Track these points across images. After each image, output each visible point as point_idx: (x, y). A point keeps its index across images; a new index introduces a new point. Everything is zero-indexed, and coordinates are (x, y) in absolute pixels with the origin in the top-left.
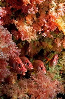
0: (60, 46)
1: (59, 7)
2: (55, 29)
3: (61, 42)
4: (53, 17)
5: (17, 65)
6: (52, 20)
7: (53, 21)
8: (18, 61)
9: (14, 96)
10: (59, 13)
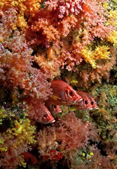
0: (88, 80)
1: (83, 35)
2: (81, 61)
3: (88, 75)
4: (77, 48)
5: (67, 94)
6: (77, 51)
7: (79, 52)
8: (67, 88)
9: (43, 144)
10: (85, 42)
